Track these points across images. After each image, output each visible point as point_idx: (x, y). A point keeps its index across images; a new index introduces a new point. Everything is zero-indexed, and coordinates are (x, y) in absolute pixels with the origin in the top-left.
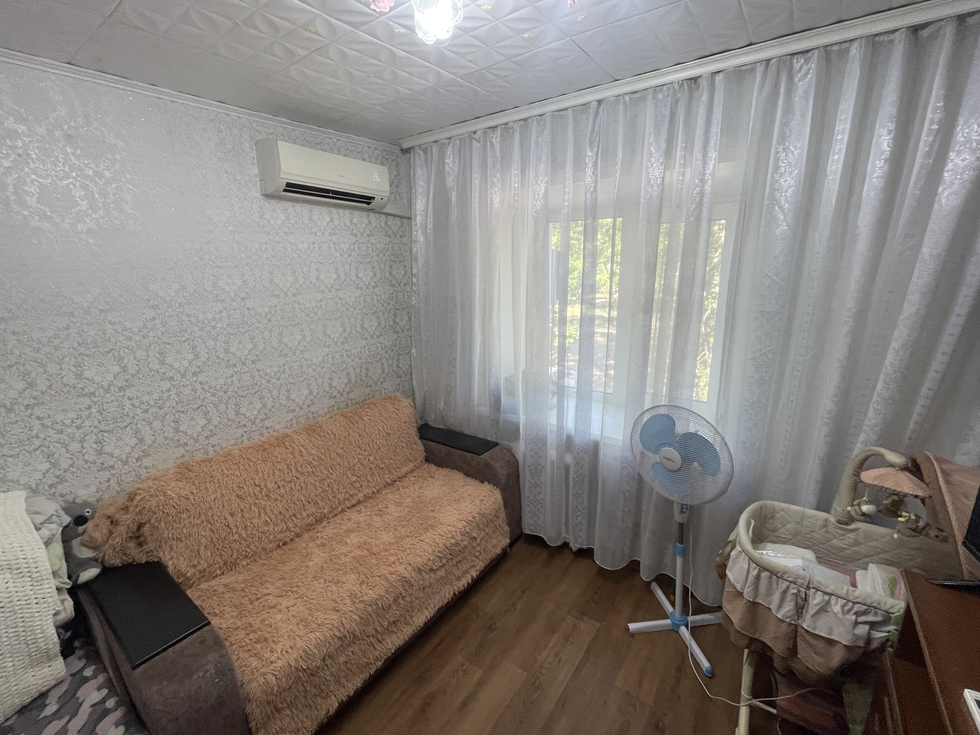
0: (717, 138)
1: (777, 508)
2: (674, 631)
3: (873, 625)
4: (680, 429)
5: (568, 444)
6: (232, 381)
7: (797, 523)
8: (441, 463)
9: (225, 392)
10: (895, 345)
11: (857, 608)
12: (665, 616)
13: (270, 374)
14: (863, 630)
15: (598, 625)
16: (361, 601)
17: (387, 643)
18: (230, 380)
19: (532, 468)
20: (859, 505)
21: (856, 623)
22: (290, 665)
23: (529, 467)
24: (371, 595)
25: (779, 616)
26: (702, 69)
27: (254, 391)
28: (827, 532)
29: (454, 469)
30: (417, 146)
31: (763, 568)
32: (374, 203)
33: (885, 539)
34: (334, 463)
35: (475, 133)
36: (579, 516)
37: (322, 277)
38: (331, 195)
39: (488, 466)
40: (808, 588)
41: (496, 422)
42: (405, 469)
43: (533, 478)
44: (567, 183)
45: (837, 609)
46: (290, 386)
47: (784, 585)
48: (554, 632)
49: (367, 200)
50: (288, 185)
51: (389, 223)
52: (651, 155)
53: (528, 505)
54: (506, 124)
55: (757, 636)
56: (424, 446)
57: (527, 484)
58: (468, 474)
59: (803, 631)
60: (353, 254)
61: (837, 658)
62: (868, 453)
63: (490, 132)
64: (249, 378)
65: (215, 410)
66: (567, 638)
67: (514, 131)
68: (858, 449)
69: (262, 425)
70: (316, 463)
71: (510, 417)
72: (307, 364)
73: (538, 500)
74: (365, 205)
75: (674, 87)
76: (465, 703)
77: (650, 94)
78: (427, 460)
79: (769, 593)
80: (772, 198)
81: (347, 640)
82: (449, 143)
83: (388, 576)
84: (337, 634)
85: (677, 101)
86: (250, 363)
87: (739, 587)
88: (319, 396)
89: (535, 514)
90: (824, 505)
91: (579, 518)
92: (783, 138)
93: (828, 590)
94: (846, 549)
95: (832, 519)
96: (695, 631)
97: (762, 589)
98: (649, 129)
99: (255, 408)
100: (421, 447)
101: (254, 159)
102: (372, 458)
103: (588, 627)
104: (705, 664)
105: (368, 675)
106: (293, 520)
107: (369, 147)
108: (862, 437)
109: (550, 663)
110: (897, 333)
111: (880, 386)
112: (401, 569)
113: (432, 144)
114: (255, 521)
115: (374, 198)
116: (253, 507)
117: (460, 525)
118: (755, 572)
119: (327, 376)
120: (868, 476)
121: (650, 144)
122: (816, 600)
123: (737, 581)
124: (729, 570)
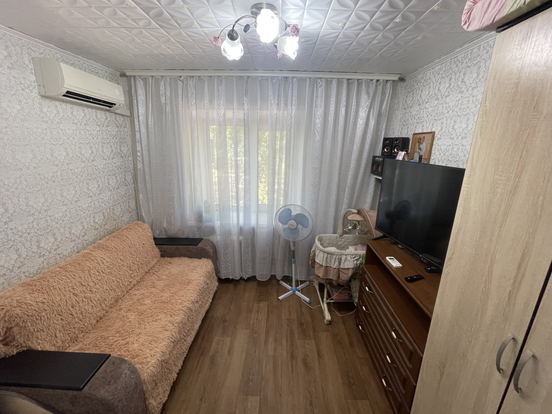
0: (295, 102)
1: (323, 236)
2: (294, 294)
3: (357, 260)
4: (294, 213)
5: (241, 231)
6: (33, 226)
7: (329, 240)
8: (172, 255)
9: (29, 234)
10: (350, 177)
11: (353, 256)
12: (289, 291)
13: (57, 218)
14: (355, 262)
15: (267, 303)
16: (176, 323)
17: (188, 341)
18: (31, 225)
19: (224, 246)
20: (348, 227)
21: (354, 261)
22: (158, 360)
23: (223, 245)
24: (178, 319)
25: (334, 267)
26: (290, 75)
27: (48, 230)
28: (337, 240)
29: (180, 257)
30: (138, 76)
31: (328, 253)
32: (114, 107)
33: (351, 238)
34: (120, 265)
35: (180, 77)
36: (248, 262)
37: (83, 152)
38: (91, 100)
39: (203, 250)
40: (341, 255)
41: (199, 228)
42: (153, 263)
43: (225, 251)
44: (235, 111)
45: (349, 258)
46: (71, 225)
47: (335, 257)
48: (251, 312)
49: (110, 105)
50: (68, 92)
51: (117, 119)
52: (271, 105)
53: (223, 264)
54: (200, 76)
55: (328, 278)
56: (159, 248)
57: (222, 254)
58: (190, 257)
59: (341, 269)
60: (99, 138)
61: (350, 273)
62: (346, 212)
63: (189, 78)
64: (44, 222)
65: (23, 247)
66: (258, 312)
67: (204, 81)
68: (343, 212)
69: (55, 253)
70: (111, 266)
71: (210, 224)
72: (79, 209)
73: (228, 261)
74: (108, 108)
75: (279, 79)
76: (229, 351)
77: (270, 80)
78: (162, 256)
79: (331, 261)
80: (314, 127)
81: (175, 343)
82: (162, 79)
83: (183, 308)
84: (172, 340)
85: (280, 85)
86: (44, 212)
87: (321, 263)
88: (88, 229)
89: (227, 268)
90: (335, 232)
91: (248, 263)
92: (316, 106)
93: (346, 254)
94: (342, 244)
95: (338, 236)
96: (302, 291)
97: (328, 261)
98: (270, 94)
99: (50, 242)
100: (157, 250)
101: (32, 69)
102: (138, 259)
103: (263, 305)
104: (308, 299)
105: (184, 358)
106: (104, 303)
107: (102, 70)
108: (344, 207)
109: (256, 323)
110: (350, 173)
111: (347, 190)
112: (186, 304)
113: (149, 77)
114: (86, 307)
115: (115, 104)
116: (84, 299)
117: (202, 278)
118: (326, 256)
119: (92, 216)
120: (350, 217)
121: (271, 100)
122: (343, 258)
123: (320, 262)
124: (316, 259)
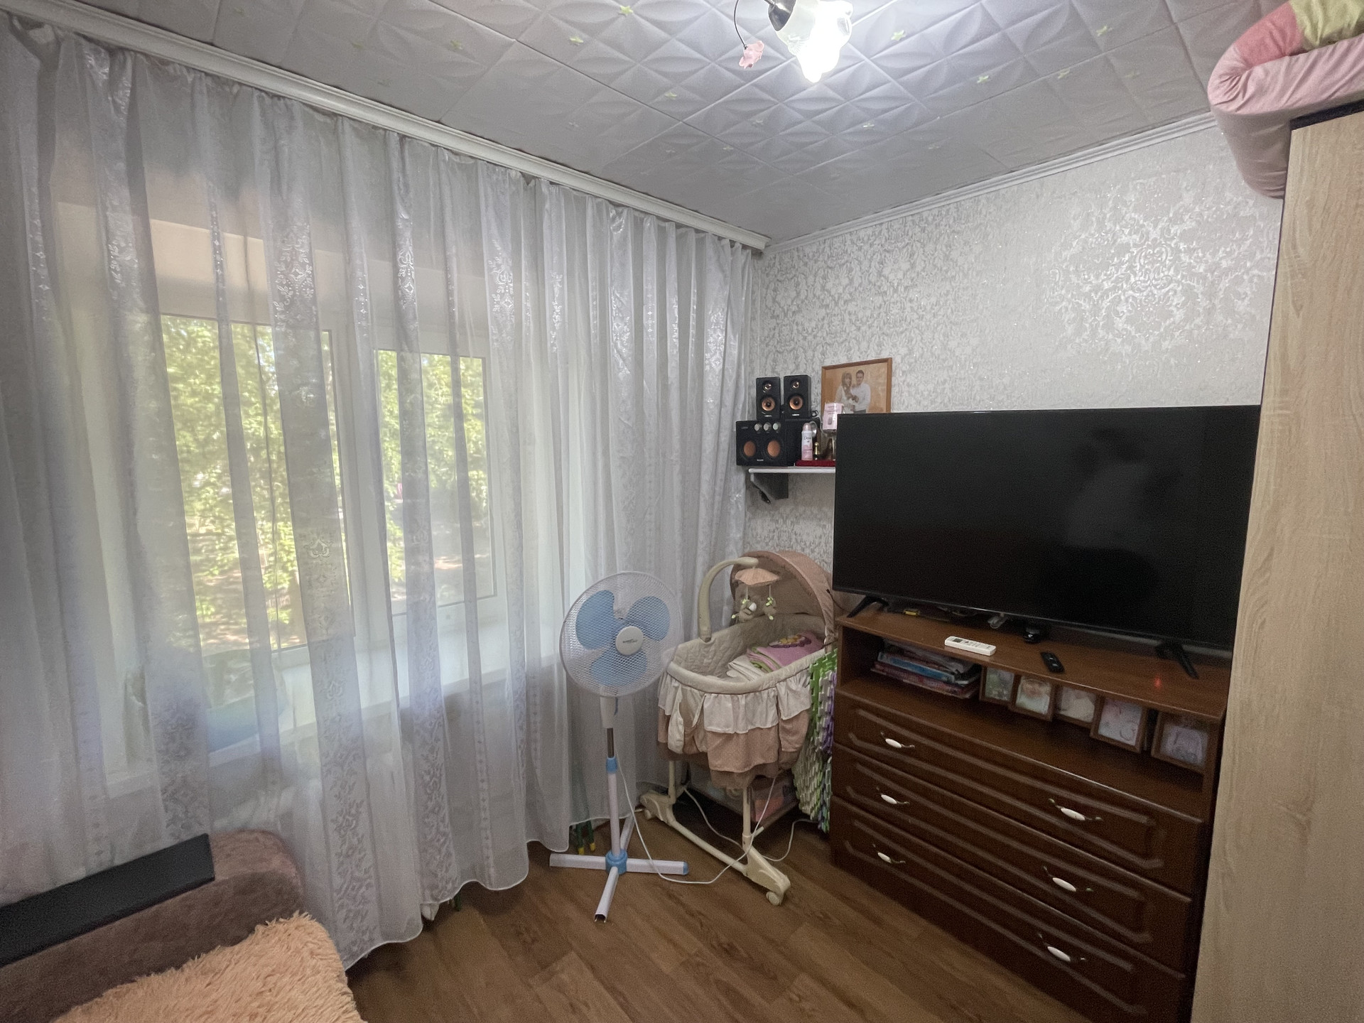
12: (605, 872)
23: (335, 821)
25: (766, 727)
28: (701, 656)
33: (728, 638)
45: (794, 686)
57: (335, 862)
59: (783, 724)
61: (803, 725)
66: (573, 1008)
87: (728, 730)
89: (356, 915)
94: (711, 663)
104: (679, 865)
120: (745, 579)
122: (783, 692)
123: (728, 726)
124: (710, 724)
